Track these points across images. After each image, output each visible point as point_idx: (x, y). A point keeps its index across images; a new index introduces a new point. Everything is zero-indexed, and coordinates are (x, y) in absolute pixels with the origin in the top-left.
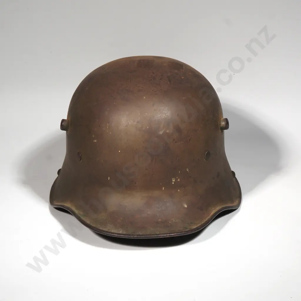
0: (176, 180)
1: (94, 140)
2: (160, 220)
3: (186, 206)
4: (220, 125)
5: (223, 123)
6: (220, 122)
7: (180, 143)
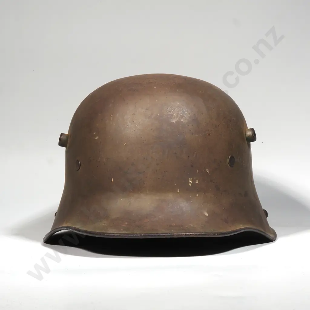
0: (194, 181)
1: (96, 137)
2: (174, 224)
3: (207, 215)
4: (246, 134)
5: (249, 133)
6: (245, 132)
7: (198, 135)
